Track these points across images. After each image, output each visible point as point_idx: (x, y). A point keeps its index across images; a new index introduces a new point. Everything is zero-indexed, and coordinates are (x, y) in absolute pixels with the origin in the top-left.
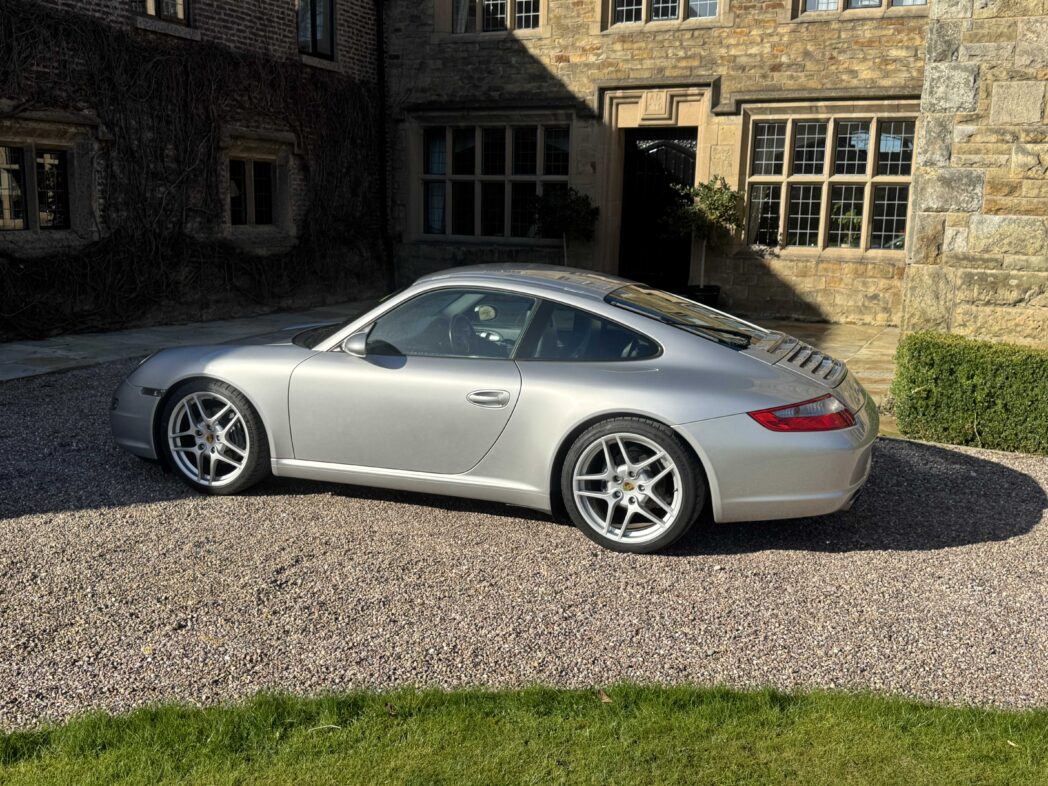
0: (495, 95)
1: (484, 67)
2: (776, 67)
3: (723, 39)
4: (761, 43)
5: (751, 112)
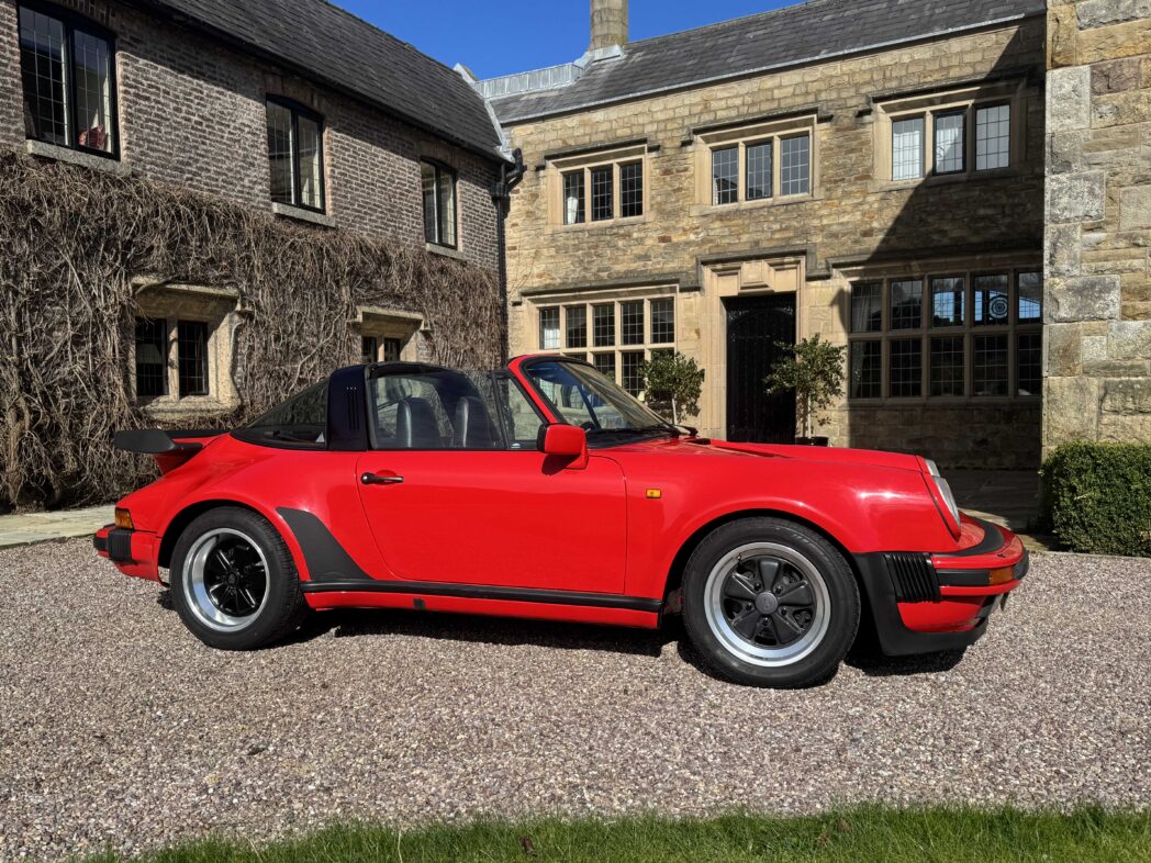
0: (604, 275)
1: (593, 251)
2: (868, 233)
3: (815, 211)
4: (852, 211)
5: (847, 274)
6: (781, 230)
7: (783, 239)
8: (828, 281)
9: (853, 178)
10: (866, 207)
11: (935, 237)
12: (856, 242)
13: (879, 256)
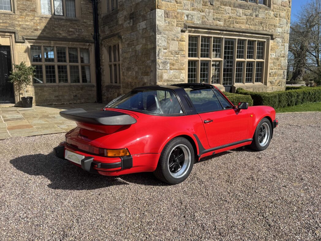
2: (36, 30)
3: (16, 18)
4: (30, 21)
5: (30, 42)
6: (3, 23)
7: (5, 26)
8: (24, 44)
9: (29, 10)
10: (35, 21)
11: (58, 35)
12: (32, 32)
13: (40, 38)
